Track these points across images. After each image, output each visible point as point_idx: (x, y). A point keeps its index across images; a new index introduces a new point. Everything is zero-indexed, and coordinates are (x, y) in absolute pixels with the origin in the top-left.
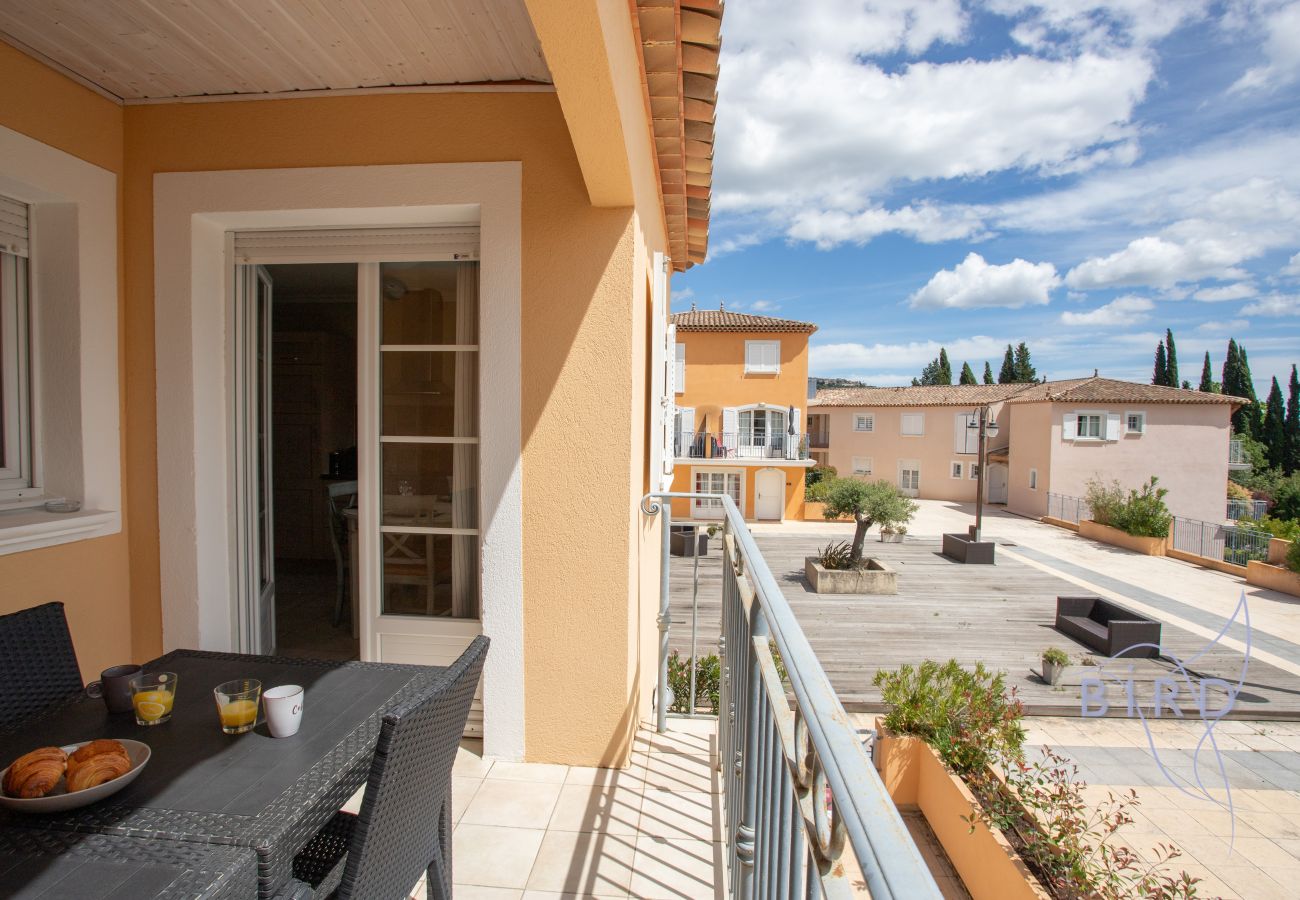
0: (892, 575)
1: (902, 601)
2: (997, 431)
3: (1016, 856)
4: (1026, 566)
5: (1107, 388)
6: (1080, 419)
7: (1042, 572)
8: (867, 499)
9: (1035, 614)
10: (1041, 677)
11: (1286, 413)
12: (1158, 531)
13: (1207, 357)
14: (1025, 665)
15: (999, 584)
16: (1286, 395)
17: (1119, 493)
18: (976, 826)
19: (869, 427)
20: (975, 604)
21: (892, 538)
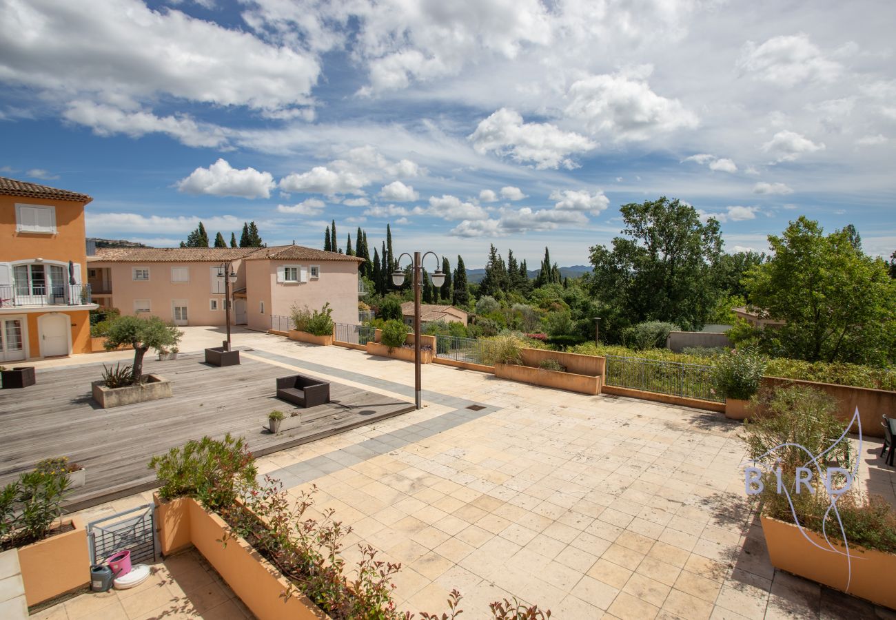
0: (167, 383)
1: (176, 401)
2: (236, 278)
3: (254, 550)
4: (259, 362)
5: (300, 252)
6: (286, 269)
7: (269, 365)
8: (141, 332)
9: (265, 391)
10: (269, 430)
11: (381, 266)
12: (328, 332)
13: (349, 236)
14: (259, 425)
15: (244, 376)
16: (381, 257)
17: (308, 312)
18: (227, 542)
19: (146, 277)
20: (228, 393)
21: (168, 357)
